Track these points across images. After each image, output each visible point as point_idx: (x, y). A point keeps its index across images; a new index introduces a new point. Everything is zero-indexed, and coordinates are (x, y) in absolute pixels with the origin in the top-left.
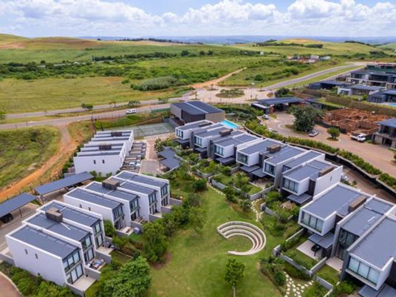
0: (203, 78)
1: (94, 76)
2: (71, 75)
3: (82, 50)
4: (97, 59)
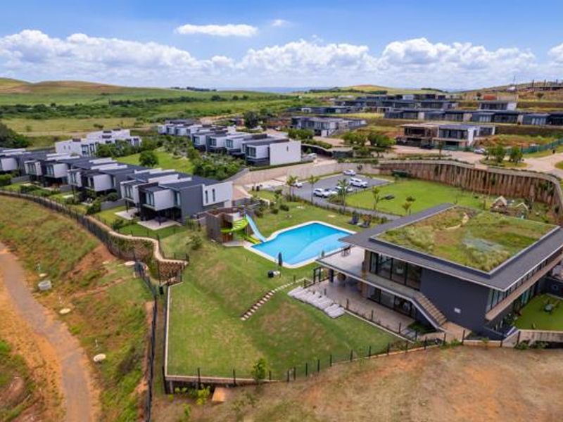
1: (109, 118)
2: (85, 116)
3: (97, 95)
4: (114, 103)
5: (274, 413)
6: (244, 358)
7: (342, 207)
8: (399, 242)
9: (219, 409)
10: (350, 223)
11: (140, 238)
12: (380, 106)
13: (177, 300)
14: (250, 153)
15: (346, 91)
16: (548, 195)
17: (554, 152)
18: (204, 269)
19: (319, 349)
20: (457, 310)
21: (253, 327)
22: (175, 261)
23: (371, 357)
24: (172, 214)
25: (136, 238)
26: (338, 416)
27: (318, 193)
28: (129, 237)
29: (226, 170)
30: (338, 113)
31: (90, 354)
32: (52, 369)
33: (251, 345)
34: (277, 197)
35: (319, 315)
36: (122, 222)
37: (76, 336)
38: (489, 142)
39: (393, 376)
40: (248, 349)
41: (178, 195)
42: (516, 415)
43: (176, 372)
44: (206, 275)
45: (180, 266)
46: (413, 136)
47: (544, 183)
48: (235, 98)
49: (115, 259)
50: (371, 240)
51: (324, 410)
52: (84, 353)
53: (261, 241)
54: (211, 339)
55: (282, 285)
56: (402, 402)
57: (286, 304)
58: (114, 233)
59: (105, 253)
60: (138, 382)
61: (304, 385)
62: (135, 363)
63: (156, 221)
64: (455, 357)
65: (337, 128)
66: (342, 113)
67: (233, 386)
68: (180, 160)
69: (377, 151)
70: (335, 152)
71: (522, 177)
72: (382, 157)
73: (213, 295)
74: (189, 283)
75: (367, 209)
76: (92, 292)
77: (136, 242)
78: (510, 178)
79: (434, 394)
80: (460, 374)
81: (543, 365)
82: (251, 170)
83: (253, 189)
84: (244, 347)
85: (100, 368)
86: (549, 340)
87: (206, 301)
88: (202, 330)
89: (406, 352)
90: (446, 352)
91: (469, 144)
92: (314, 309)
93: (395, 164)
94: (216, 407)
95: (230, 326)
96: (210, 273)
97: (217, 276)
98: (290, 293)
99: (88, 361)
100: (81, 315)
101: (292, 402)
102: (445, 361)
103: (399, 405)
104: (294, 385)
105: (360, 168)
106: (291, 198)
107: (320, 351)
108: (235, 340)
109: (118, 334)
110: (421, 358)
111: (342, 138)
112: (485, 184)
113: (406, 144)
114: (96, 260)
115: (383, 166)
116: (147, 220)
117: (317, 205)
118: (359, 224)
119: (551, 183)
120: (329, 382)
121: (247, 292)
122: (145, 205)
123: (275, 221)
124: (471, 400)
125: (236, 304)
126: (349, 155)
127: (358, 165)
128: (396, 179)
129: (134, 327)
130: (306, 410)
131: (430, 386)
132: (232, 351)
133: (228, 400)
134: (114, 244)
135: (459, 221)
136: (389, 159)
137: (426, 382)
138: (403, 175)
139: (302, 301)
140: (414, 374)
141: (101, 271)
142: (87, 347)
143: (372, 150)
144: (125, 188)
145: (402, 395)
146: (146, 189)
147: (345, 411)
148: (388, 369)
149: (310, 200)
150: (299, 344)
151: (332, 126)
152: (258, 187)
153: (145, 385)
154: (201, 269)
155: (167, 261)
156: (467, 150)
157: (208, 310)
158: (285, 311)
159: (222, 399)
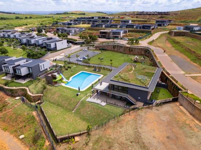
0: (20, 25)
5: (98, 140)
6: (80, 125)
7: (89, 65)
8: (120, 80)
9: (79, 143)
10: (94, 70)
11: (19, 88)
12: (87, 21)
13: (46, 110)
14: (48, 46)
15: (70, 14)
16: (148, 53)
17: (146, 39)
18: (51, 96)
19: (103, 117)
20: (139, 98)
21: (78, 114)
22: (38, 95)
23: (120, 116)
25: (18, 88)
26: (118, 136)
27: (78, 60)
28: (14, 88)
29: (41, 54)
30: (73, 25)
31: (17, 137)
32: (3, 146)
33: (80, 120)
34: (65, 63)
35: (99, 106)
36: (8, 82)
37: (7, 131)
38: (127, 36)
39: (129, 121)
40: (80, 121)
41: (30, 69)
42: (161, 124)
43: (60, 135)
44: (53, 98)
45: (40, 96)
46: (103, 35)
47: (146, 50)
48: (26, 18)
49: (10, 97)
50: (111, 80)
51: (113, 136)
52: (14, 137)
53: (68, 82)
54: (65, 121)
55: (83, 98)
56: (135, 128)
57: (87, 104)
58: (6, 87)
59: (5, 96)
60: (45, 142)
61: (103, 129)
62: (40, 135)
63: (22, 79)
64: (143, 112)
65: (75, 32)
66: (74, 25)
67: (80, 135)
68: (17, 50)
69: (93, 41)
70: (78, 42)
71: (140, 48)
72: (95, 43)
73: (58, 105)
74: (47, 102)
75: (96, 64)
76: (5, 112)
77: (18, 89)
78: (137, 49)
79: (142, 124)
80: (146, 117)
81: (163, 109)
82: (50, 53)
83: (54, 60)
84: (78, 121)
85: (24, 140)
86: (163, 102)
87: (57, 108)
88: (61, 119)
89: (129, 113)
90: (140, 111)
91: (121, 37)
92: (96, 104)
93: (100, 46)
94: (77, 143)
95: (70, 115)
96: (54, 97)
97: (57, 98)
98: (87, 100)
99: (17, 139)
100: (4, 122)
101: (102, 135)
102: (141, 114)
103: (134, 129)
104: (100, 130)
105: (88, 48)
106: (70, 63)
107: (103, 118)
108: (74, 119)
109: (25, 126)
110: (134, 114)
111: (79, 36)
112: (129, 51)
113: (101, 38)
114: (2, 99)
115: (96, 47)
116: (18, 79)
117: (80, 65)
118: (97, 70)
119: (148, 50)
120: (111, 127)
121: (71, 102)
122: (16, 74)
123: (68, 73)
124: (151, 123)
125: (69, 107)
126: (83, 43)
127: (88, 47)
128: (101, 51)
129: (32, 123)
130: (108, 137)
131: (140, 122)
132: (75, 123)
133: (81, 140)
134: (7, 92)
135: (132, 69)
136: (98, 44)
137: (139, 121)
138: (103, 50)
139: (92, 102)
140: (135, 119)
141: (6, 103)
142: (14, 134)
143: (91, 41)
144: (4, 68)
145: (134, 126)
146: (16, 68)
147: (120, 134)
148: (126, 119)
149: (77, 63)
150: (96, 117)
151: (73, 31)
152: (55, 60)
153: (48, 142)
154: (50, 96)
155: (35, 95)
156: (121, 39)
157: (60, 111)
158: (87, 107)
159: (78, 140)
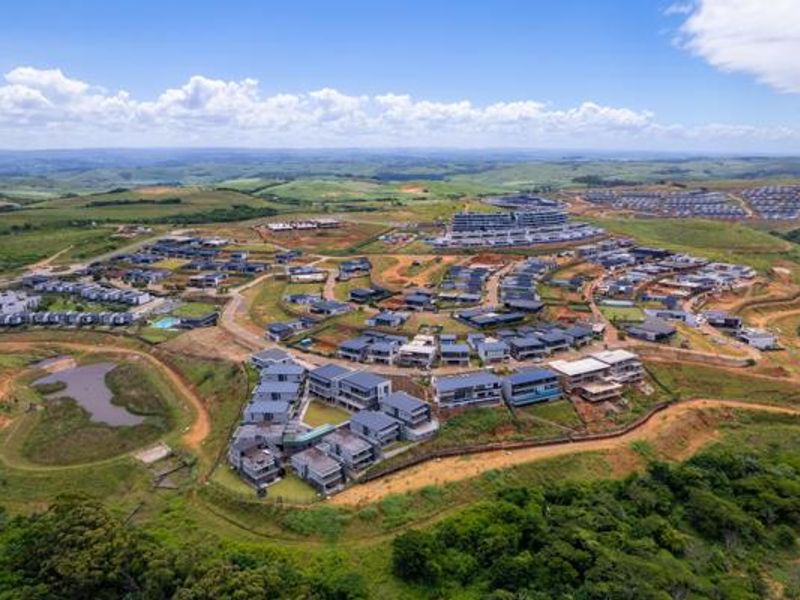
0: (34, 260)
24: (125, 323)
38: (222, 283)
69: (180, 292)
70: (162, 294)
72: (182, 294)
82: (135, 307)
93: (187, 297)
105: (174, 301)
111: (162, 286)
115: (183, 298)
138: (190, 301)
152: (141, 313)
156: (213, 287)
